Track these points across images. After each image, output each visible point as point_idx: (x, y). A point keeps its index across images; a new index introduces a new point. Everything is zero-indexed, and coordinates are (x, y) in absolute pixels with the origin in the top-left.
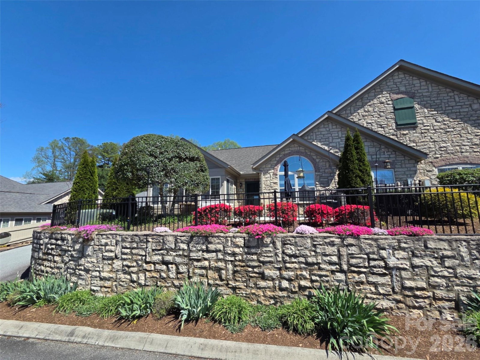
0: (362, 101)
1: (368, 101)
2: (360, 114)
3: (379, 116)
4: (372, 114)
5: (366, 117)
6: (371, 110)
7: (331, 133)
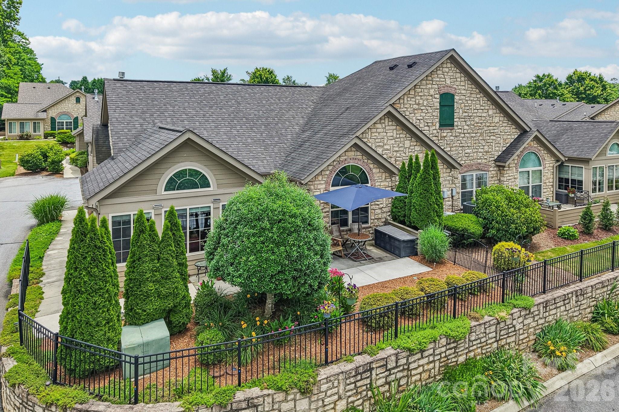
1: (420, 90)
2: (412, 107)
3: (427, 112)
4: (422, 108)
5: (416, 111)
6: (421, 102)
7: (387, 131)
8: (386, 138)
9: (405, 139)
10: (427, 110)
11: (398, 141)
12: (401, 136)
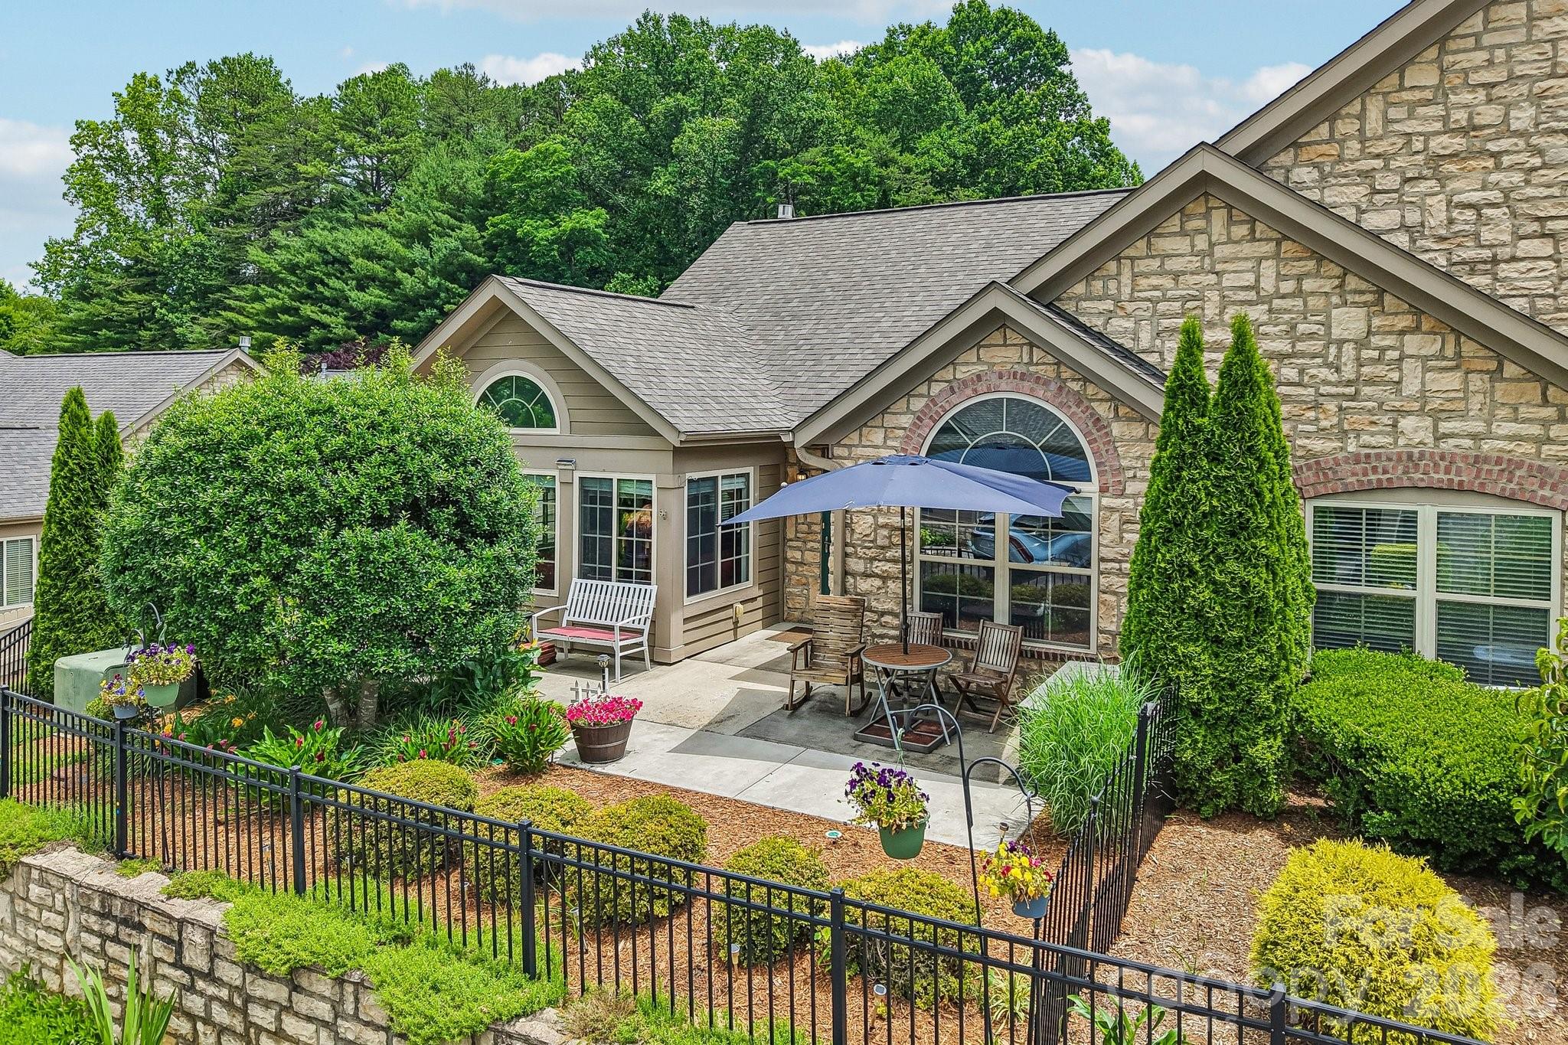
0: (1439, 59)
1: (1481, 57)
2: (1418, 145)
3: (1537, 161)
4: (1492, 147)
5: (1451, 167)
6: (1490, 115)
7: (1219, 267)
8: (1214, 296)
9: (1335, 300)
10: (1540, 152)
11: (1289, 312)
12: (1308, 285)
